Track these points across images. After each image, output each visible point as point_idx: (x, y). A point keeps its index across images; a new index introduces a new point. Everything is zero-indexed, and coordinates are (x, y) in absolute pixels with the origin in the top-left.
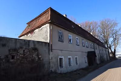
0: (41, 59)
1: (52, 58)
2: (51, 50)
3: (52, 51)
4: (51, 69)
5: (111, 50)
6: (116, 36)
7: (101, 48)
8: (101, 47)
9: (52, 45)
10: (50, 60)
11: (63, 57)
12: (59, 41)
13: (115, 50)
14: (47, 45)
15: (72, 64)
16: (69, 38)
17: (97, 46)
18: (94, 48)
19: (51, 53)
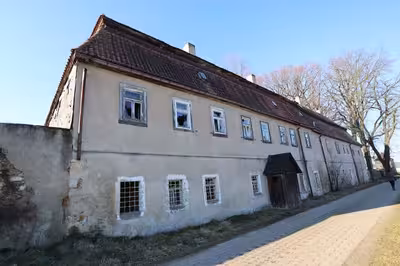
0: (22, 188)
1: (78, 184)
2: (74, 154)
3: (79, 159)
4: (70, 225)
5: (374, 149)
6: (387, 103)
7: (330, 143)
8: (333, 141)
9: (80, 135)
10: (69, 189)
11: (140, 179)
12: (120, 122)
13: (387, 148)
14: (59, 135)
15: (186, 204)
16: (176, 110)
17: (314, 137)
18: (299, 145)
19: (75, 164)
